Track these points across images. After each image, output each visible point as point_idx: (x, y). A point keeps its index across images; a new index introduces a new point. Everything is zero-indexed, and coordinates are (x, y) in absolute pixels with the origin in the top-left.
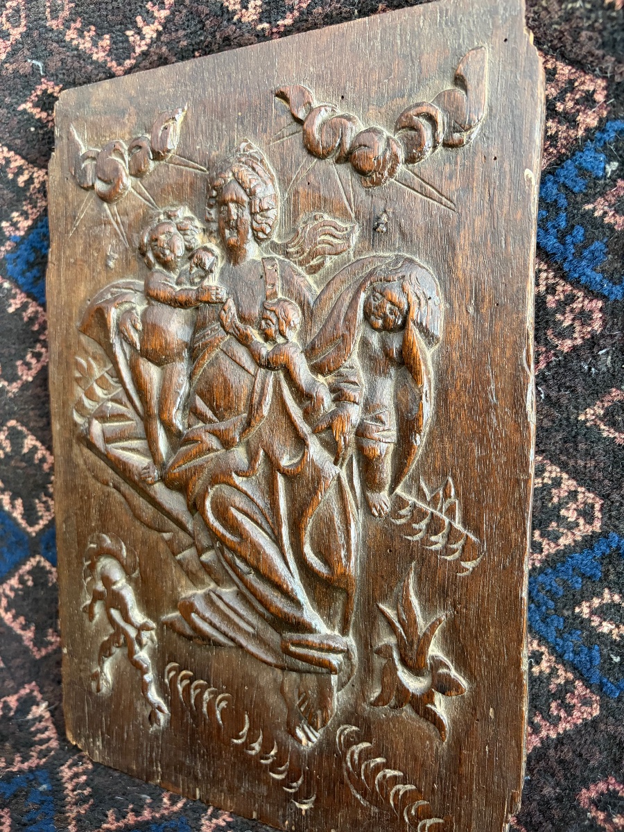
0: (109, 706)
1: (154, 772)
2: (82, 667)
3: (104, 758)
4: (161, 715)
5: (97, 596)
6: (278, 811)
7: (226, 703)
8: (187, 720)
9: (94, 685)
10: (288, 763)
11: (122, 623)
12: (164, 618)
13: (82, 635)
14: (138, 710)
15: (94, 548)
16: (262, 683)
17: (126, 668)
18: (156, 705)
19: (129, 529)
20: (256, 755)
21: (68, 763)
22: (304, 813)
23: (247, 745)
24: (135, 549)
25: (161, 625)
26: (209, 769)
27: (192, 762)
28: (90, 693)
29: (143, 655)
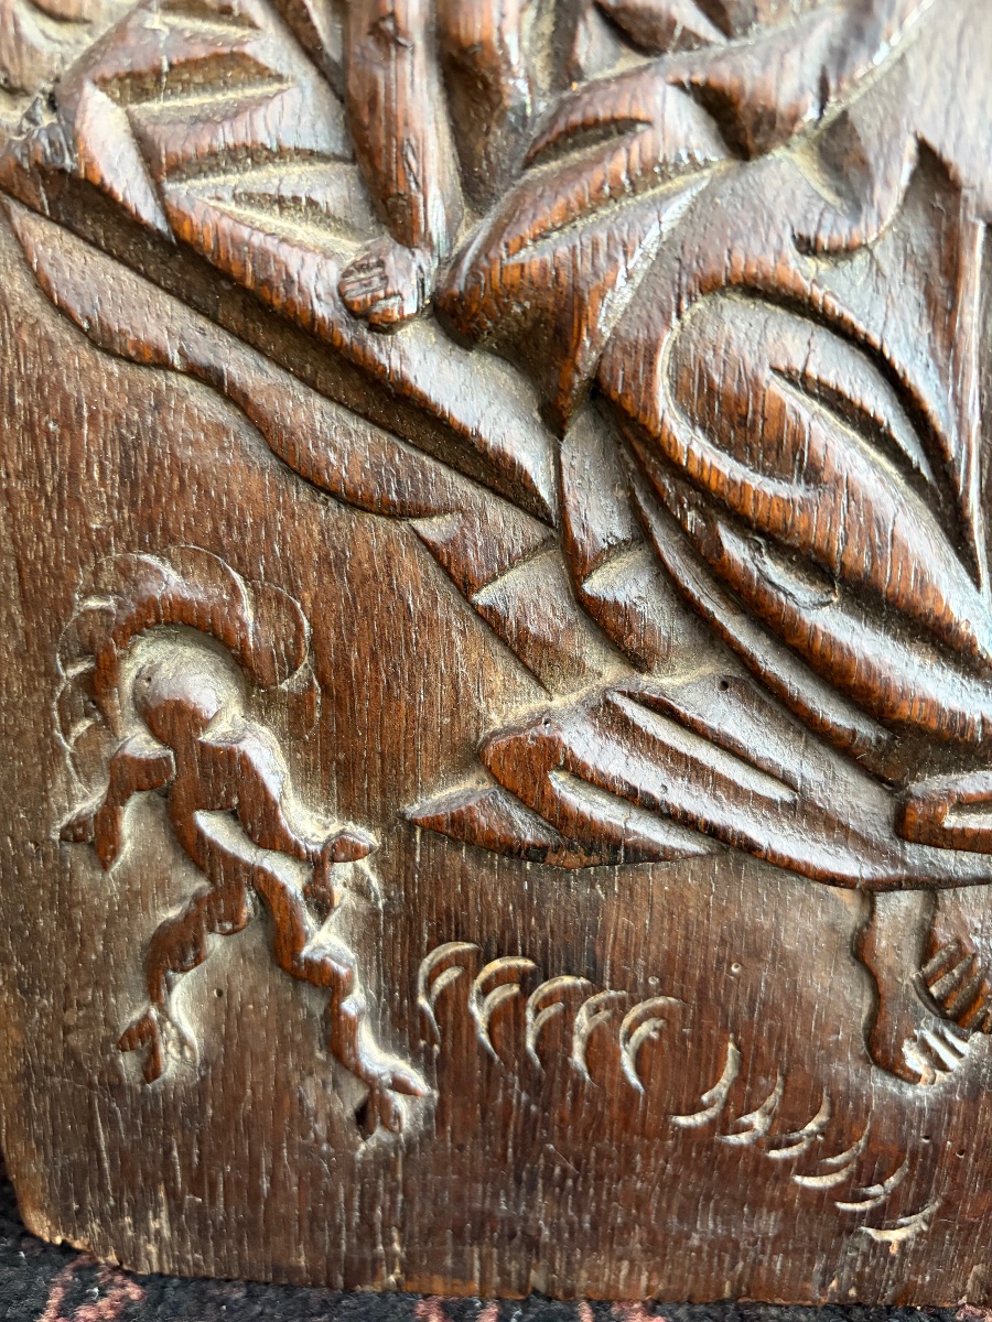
0: (194, 1112)
1: (376, 1260)
2: (72, 1017)
3: (180, 1260)
4: (400, 1102)
5: (126, 779)
6: (811, 1263)
7: (659, 1023)
8: (507, 1101)
9: (128, 1063)
10: (862, 1143)
11: (247, 853)
12: (415, 808)
13: (66, 920)
14: (311, 1103)
15: (105, 612)
16: (790, 945)
17: (253, 990)
18: (387, 1078)
19: (264, 521)
20: (757, 1142)
21: (53, 1301)
22: (894, 1250)
23: (725, 1124)
24: (294, 590)
25: (401, 830)
26: (579, 1210)
27: (517, 1206)
28: (116, 1088)
29: (327, 942)
